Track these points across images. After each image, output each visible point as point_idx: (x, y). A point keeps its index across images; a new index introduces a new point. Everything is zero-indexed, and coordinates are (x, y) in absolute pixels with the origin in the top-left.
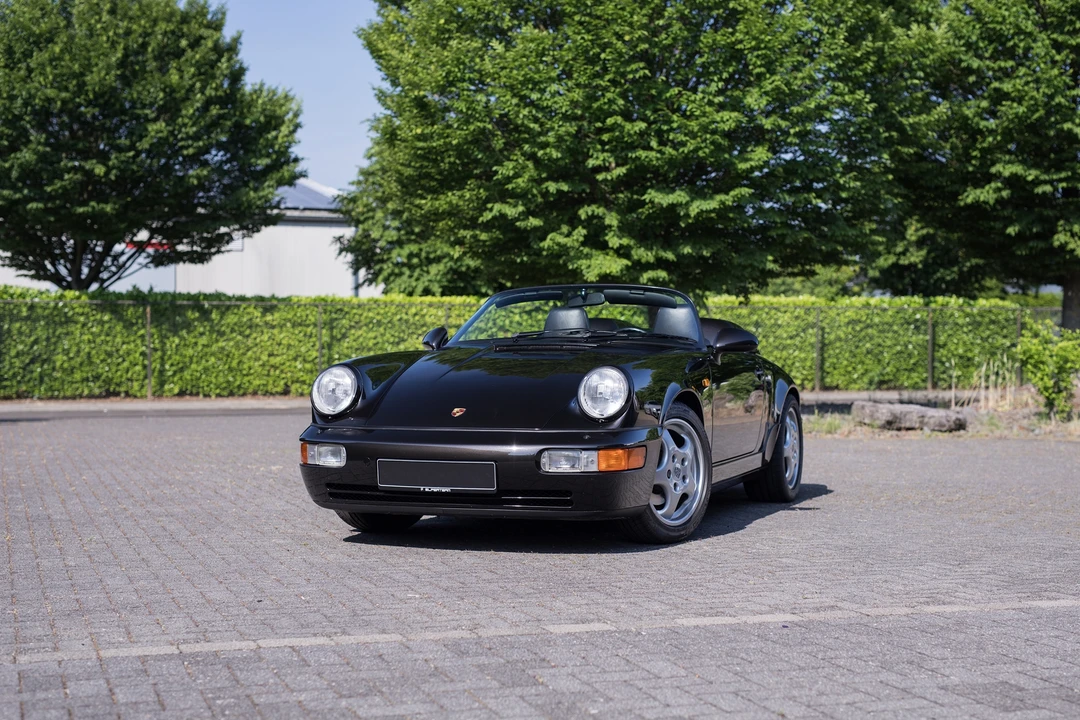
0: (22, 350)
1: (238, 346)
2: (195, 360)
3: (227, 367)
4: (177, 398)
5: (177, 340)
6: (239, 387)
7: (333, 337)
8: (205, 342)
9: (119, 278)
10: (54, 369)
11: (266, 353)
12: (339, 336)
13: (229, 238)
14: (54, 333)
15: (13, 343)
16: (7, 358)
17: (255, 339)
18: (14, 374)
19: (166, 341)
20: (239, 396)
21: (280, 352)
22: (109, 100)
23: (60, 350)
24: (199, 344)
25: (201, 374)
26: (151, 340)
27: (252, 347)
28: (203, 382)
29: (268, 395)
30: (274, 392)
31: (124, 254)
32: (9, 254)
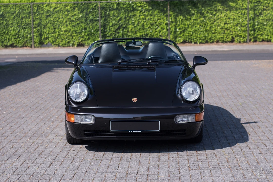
0: (115, 23)
1: (210, 20)
2: (190, 26)
3: (205, 29)
4: (182, 44)
5: (182, 17)
6: (210, 39)
7: (255, 14)
8: (195, 18)
10: (128, 31)
11: (223, 23)
12: (258, 14)
14: (128, 15)
15: (111, 20)
16: (108, 27)
17: (218, 16)
18: (111, 34)
19: (177, 18)
20: (211, 43)
21: (230, 22)
23: (130, 23)
24: (192, 19)
25: (193, 33)
26: (170, 18)
27: (217, 20)
28: (194, 37)
29: (224, 42)
30: (227, 41)
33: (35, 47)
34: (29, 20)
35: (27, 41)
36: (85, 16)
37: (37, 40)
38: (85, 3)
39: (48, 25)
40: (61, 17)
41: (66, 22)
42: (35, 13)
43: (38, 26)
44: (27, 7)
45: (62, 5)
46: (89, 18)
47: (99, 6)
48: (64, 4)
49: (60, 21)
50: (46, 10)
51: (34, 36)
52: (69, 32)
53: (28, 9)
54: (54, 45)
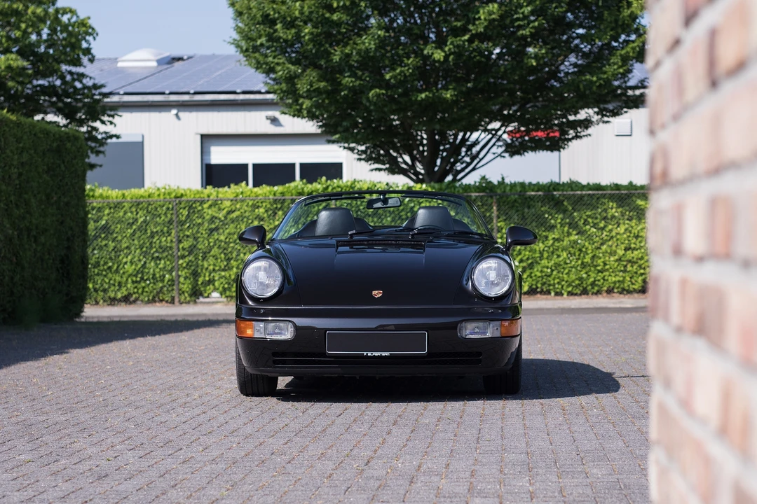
1: (591, 240)
2: (546, 255)
3: (580, 262)
6: (593, 284)
8: (556, 236)
9: (474, 169)
11: (623, 247)
13: (587, 123)
17: (611, 231)
20: (593, 294)
21: (638, 247)
24: (550, 238)
25: (552, 271)
26: (499, 235)
27: (607, 241)
28: (554, 280)
29: (625, 292)
30: (631, 289)
31: (479, 143)
32: (363, 148)
33: (181, 303)
34: (169, 238)
35: (162, 288)
37: (186, 286)
39: (212, 253)
42: (182, 223)
43: (190, 253)
44: (164, 208)
45: (246, 204)
48: (250, 204)
50: (208, 217)
51: (179, 276)
53: (165, 214)
54: (227, 297)
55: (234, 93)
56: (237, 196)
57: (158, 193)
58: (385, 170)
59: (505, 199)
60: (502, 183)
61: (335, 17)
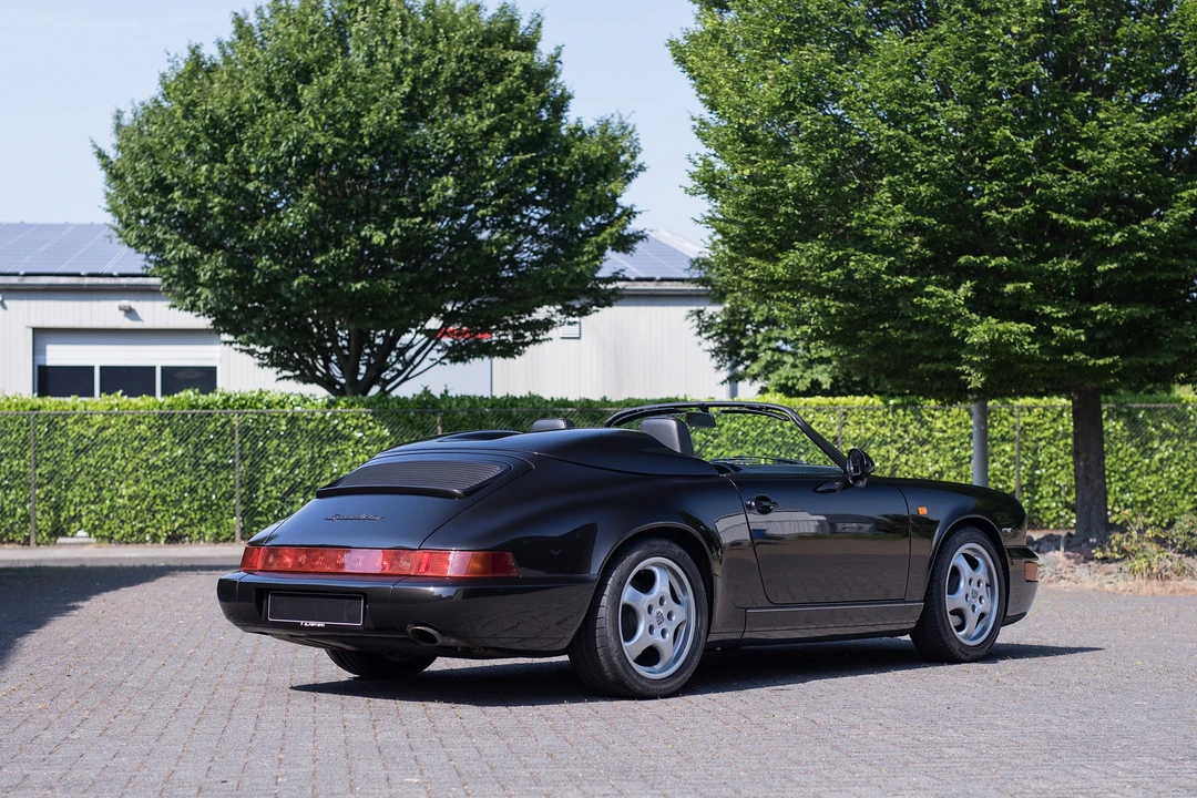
0: (281, 475)
9: (406, 379)
13: (547, 324)
14: (320, 452)
15: (269, 466)
16: (262, 486)
18: (269, 506)
22: (388, 147)
23: (328, 475)
31: (412, 346)
32: (268, 349)
33: (38, 544)
34: (22, 462)
35: (12, 525)
36: (191, 452)
37: (44, 523)
38: (193, 415)
39: (79, 481)
40: (119, 455)
41: (136, 470)
42: (40, 443)
43: (50, 481)
44: (17, 423)
45: (122, 419)
46: (205, 458)
47: (237, 424)
48: (129, 418)
49: (115, 466)
50: (73, 436)
51: (36, 510)
52: (144, 500)
53: (18, 430)
54: (97, 537)
55: (78, 275)
56: (112, 408)
57: (8, 404)
58: (295, 377)
59: (450, 416)
60: (445, 395)
61: (251, 187)
